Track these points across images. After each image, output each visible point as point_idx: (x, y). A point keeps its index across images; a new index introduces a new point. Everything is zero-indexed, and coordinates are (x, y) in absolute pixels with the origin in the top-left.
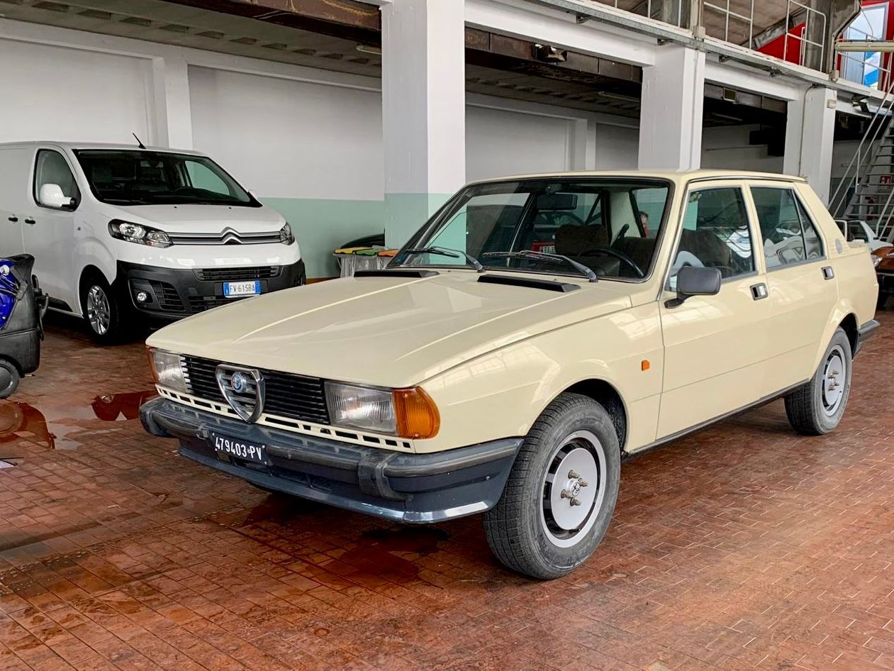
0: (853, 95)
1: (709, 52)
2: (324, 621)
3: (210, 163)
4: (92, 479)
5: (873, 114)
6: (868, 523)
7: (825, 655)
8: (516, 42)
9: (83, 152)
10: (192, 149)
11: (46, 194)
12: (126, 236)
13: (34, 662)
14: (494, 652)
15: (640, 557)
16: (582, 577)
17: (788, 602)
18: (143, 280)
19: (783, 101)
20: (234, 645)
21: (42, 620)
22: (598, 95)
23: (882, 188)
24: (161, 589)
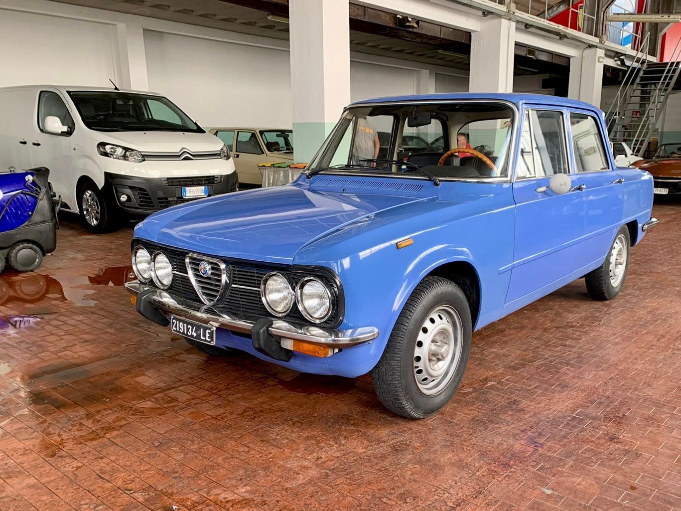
0: (615, 53)
1: (518, 22)
2: (298, 417)
3: (167, 101)
4: (110, 325)
5: (629, 67)
6: (652, 346)
7: (639, 431)
8: (383, 13)
9: (75, 93)
10: (148, 91)
11: (49, 123)
12: (111, 154)
13: (100, 449)
14: (418, 434)
15: (504, 370)
16: (467, 384)
17: (608, 397)
18: (124, 186)
19: (567, 57)
20: (238, 434)
21: (99, 421)
22: (437, 52)
23: (634, 119)
24: (178, 399)
